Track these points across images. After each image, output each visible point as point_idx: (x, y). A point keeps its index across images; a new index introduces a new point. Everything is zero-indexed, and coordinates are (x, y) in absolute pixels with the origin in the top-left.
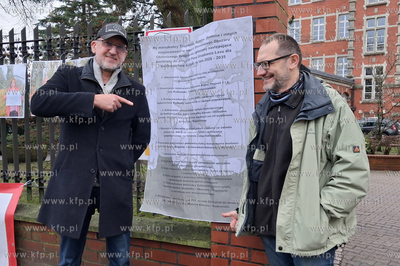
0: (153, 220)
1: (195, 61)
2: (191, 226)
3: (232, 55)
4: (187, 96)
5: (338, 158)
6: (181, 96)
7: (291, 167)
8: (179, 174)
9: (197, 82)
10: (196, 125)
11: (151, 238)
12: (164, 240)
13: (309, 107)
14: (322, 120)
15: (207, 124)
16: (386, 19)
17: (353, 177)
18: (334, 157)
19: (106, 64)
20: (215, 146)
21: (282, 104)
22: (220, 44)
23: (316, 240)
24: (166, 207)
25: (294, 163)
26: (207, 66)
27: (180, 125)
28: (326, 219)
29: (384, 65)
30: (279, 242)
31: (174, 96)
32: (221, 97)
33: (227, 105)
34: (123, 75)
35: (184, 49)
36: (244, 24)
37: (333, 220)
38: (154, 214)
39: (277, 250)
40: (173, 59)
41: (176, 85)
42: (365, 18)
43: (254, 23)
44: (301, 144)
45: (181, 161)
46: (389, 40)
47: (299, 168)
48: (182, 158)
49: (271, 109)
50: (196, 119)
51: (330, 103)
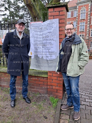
0: (33, 71)
1: (43, 30)
2: (42, 72)
3: (54, 29)
4: (41, 39)
5: (82, 54)
6: (40, 39)
7: (71, 56)
8: (40, 59)
9: (44, 36)
10: (44, 47)
11: (33, 75)
12: (36, 75)
13: (76, 41)
14: (79, 44)
15: (47, 47)
16: (85, 23)
17: (86, 58)
18: (81, 54)
19: (20, 30)
20: (49, 52)
21: (69, 40)
22: (50, 26)
23: (77, 73)
24: (36, 68)
25: (72, 55)
26: (47, 31)
27: (40, 47)
28: (79, 68)
29: (84, 34)
30: (67, 73)
31: (38, 39)
32: (51, 40)
33: (52, 42)
34: (24, 33)
35: (40, 27)
36: (56, 21)
37: (80, 68)
38: (33, 69)
39: (67, 75)
40: (38, 30)
41: (39, 36)
42: (80, 22)
43: (59, 20)
44: (74, 50)
45: (40, 56)
46: (85, 28)
47: (73, 56)
48: (41, 55)
49: (66, 42)
50: (44, 45)
51: (81, 41)
